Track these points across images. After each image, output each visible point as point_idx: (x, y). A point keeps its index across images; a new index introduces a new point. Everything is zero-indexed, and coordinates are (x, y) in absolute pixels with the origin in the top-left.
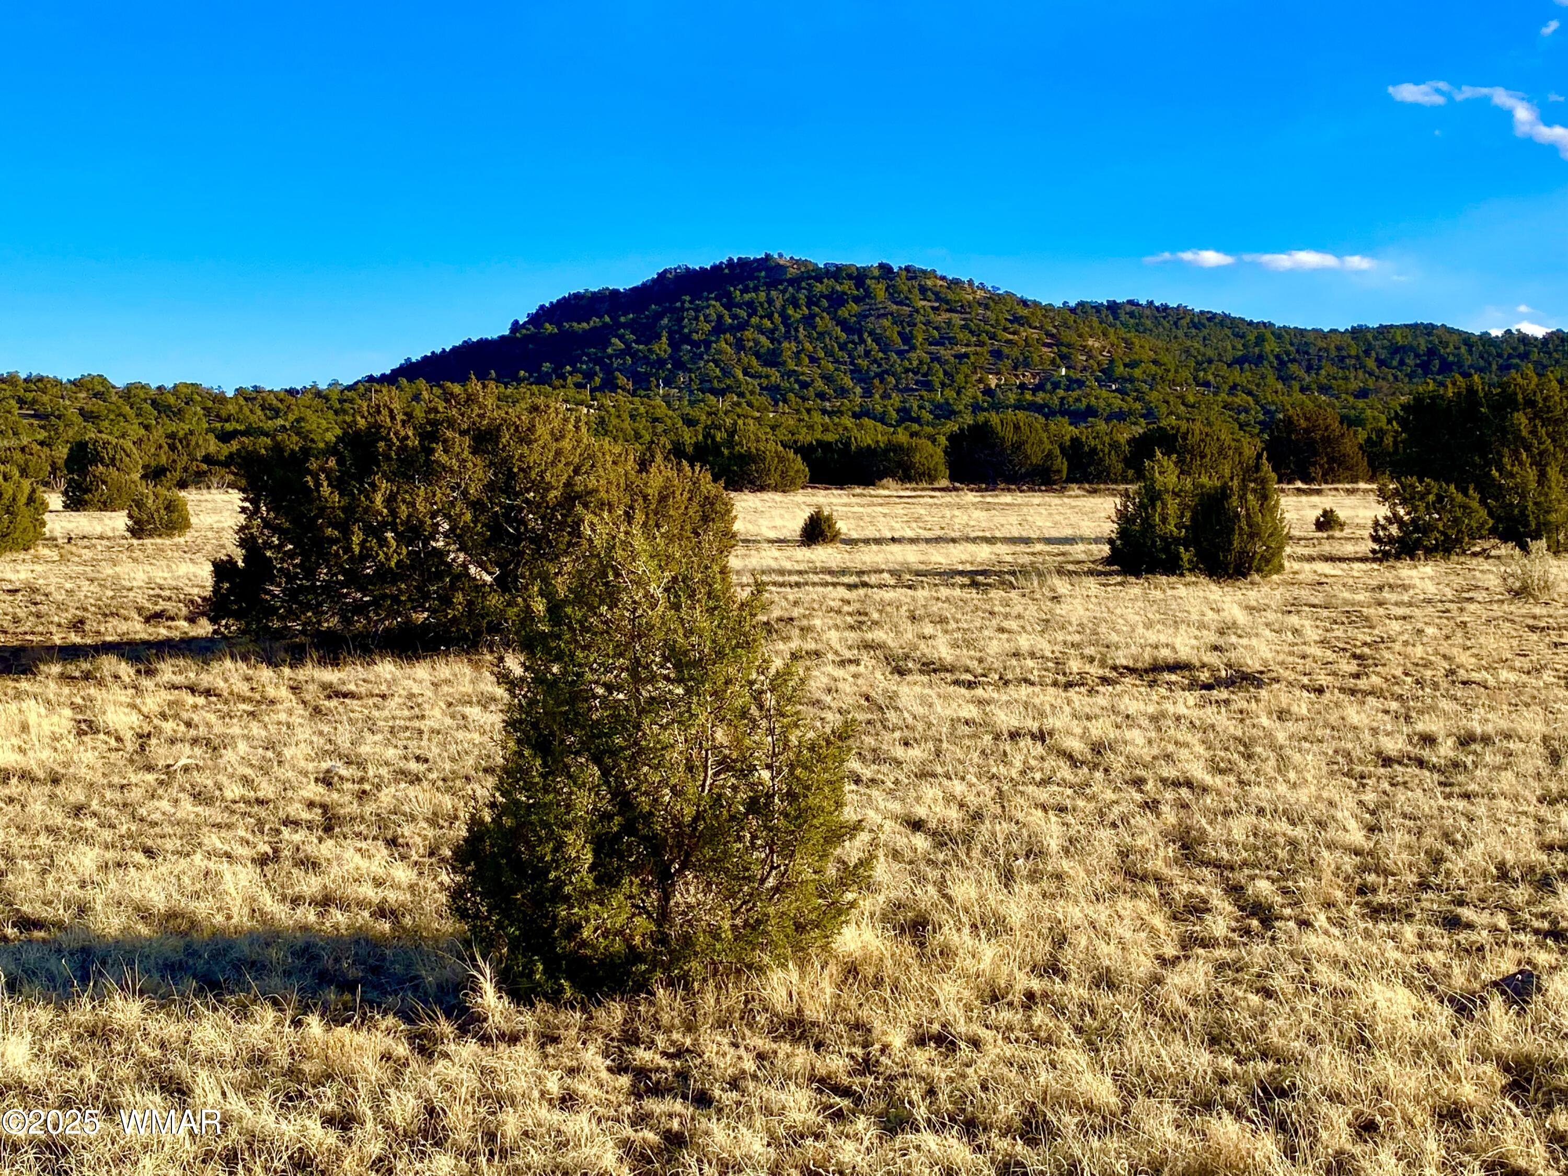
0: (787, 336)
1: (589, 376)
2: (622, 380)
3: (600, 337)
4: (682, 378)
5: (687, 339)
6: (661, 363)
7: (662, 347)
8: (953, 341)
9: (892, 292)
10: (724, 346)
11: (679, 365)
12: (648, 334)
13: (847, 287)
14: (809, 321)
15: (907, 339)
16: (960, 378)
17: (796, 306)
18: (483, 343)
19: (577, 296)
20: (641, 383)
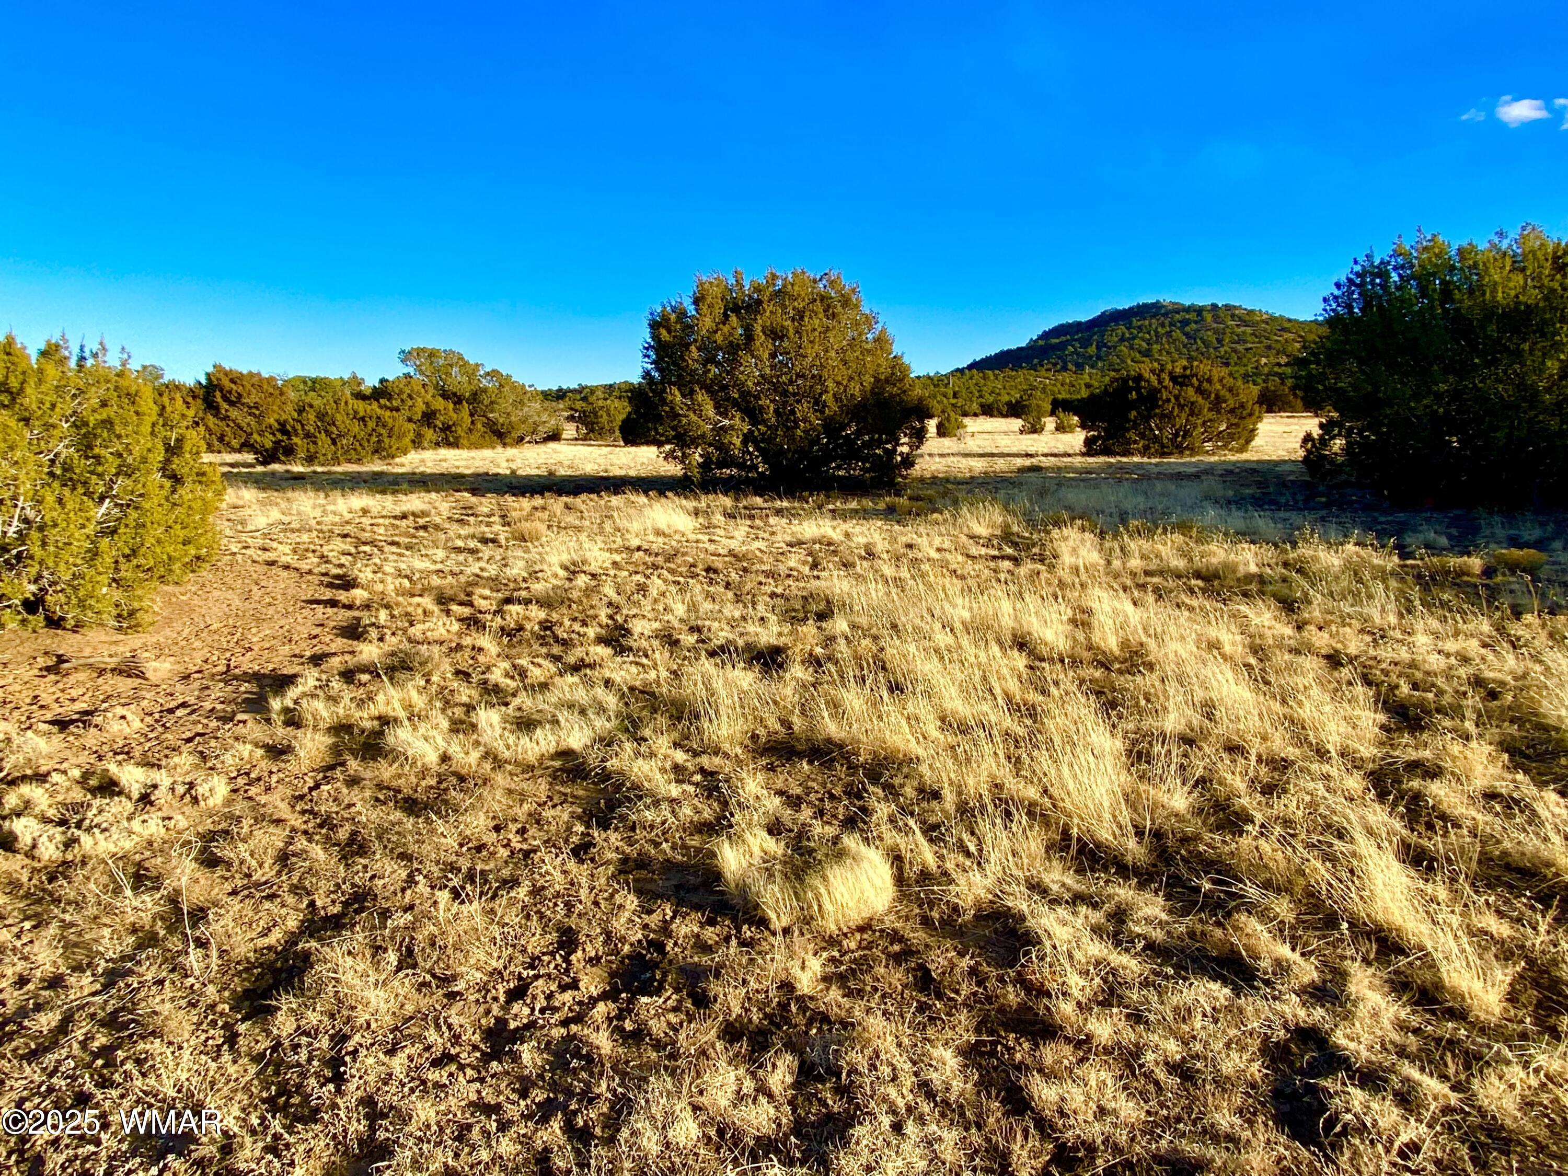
0: (1157, 342)
1: (1055, 365)
2: (1070, 366)
3: (1062, 346)
4: (1100, 364)
5: (1105, 345)
6: (1091, 357)
7: (1092, 350)
8: (1245, 342)
9: (1216, 319)
10: (1123, 348)
11: (1099, 358)
12: (1086, 344)
13: (1192, 316)
14: (1169, 334)
15: (1219, 341)
16: (1245, 360)
17: (1163, 325)
18: (1009, 351)
19: (1062, 326)
20: (1080, 367)
